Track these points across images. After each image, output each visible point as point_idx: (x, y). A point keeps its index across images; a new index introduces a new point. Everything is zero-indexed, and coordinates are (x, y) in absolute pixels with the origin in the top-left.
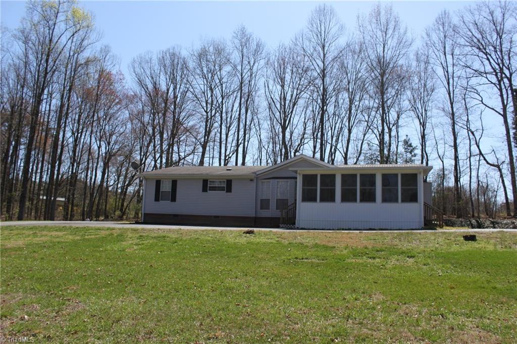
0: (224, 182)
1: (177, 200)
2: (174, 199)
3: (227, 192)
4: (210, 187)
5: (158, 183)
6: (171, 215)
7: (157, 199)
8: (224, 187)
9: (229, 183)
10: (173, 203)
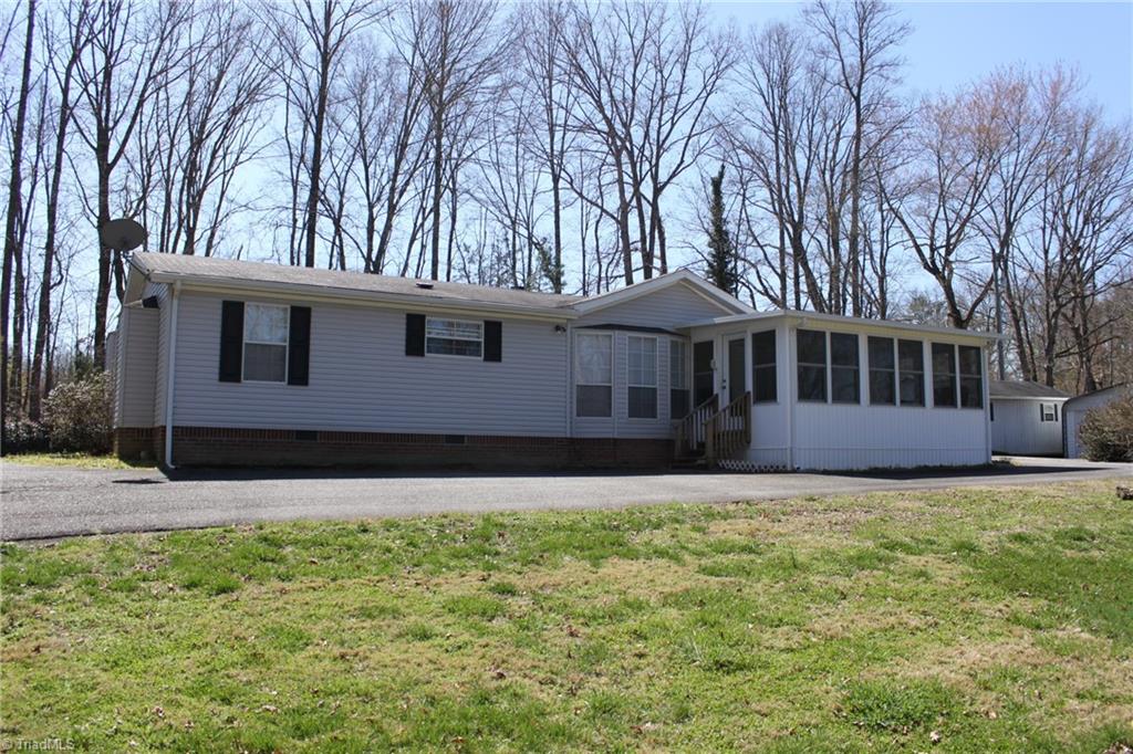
0: (478, 327)
1: (310, 381)
2: (299, 374)
3: (487, 359)
4: (429, 339)
5: (233, 314)
6: (289, 433)
7: (230, 370)
8: (479, 344)
9: (493, 330)
10: (298, 390)
